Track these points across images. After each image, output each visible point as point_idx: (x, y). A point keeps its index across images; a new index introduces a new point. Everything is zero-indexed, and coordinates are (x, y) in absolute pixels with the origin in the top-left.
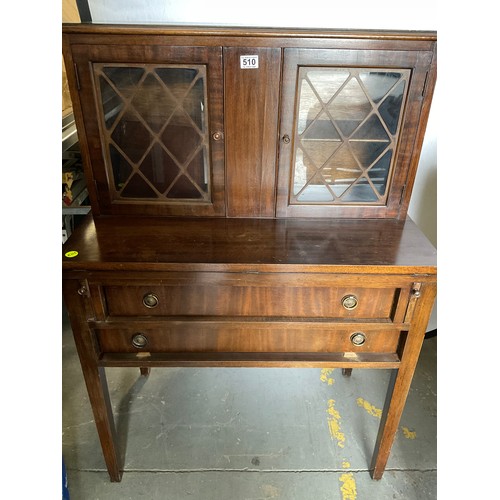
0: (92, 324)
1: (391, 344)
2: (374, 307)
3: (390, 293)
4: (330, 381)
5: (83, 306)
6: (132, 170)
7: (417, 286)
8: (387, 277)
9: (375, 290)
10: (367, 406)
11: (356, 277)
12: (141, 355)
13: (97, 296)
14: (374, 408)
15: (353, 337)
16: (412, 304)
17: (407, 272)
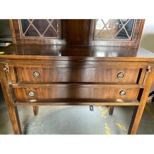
0: (11, 86)
1: (136, 95)
2: (131, 78)
3: (137, 71)
4: (105, 117)
5: (6, 77)
6: (29, 23)
7: (149, 67)
8: (138, 63)
9: (131, 70)
10: (119, 125)
11: (124, 63)
12: (32, 101)
13: (12, 72)
14: (122, 126)
15: (121, 92)
16: (147, 76)
17: (146, 60)
